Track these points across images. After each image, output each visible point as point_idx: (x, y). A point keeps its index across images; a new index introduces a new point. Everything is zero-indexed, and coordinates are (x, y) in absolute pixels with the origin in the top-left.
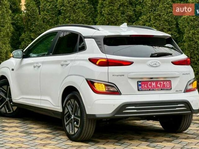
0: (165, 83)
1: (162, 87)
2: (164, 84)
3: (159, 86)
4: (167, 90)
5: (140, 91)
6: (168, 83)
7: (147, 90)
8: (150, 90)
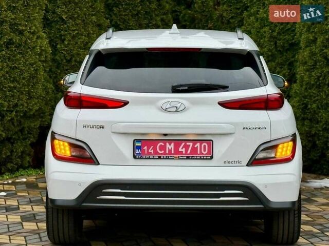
0: (198, 145)
1: (189, 152)
2: (196, 146)
3: (184, 150)
4: (201, 159)
5: (138, 158)
6: (205, 146)
7: (154, 158)
8: (160, 158)
